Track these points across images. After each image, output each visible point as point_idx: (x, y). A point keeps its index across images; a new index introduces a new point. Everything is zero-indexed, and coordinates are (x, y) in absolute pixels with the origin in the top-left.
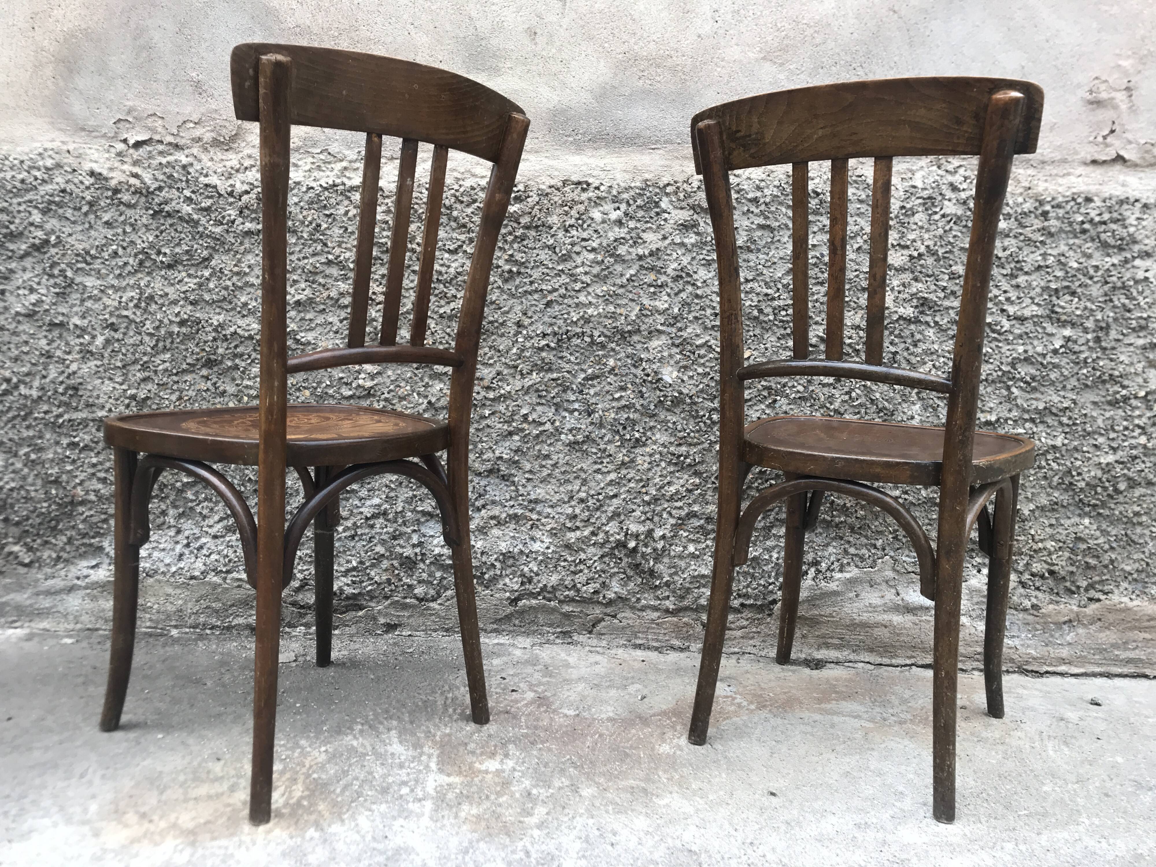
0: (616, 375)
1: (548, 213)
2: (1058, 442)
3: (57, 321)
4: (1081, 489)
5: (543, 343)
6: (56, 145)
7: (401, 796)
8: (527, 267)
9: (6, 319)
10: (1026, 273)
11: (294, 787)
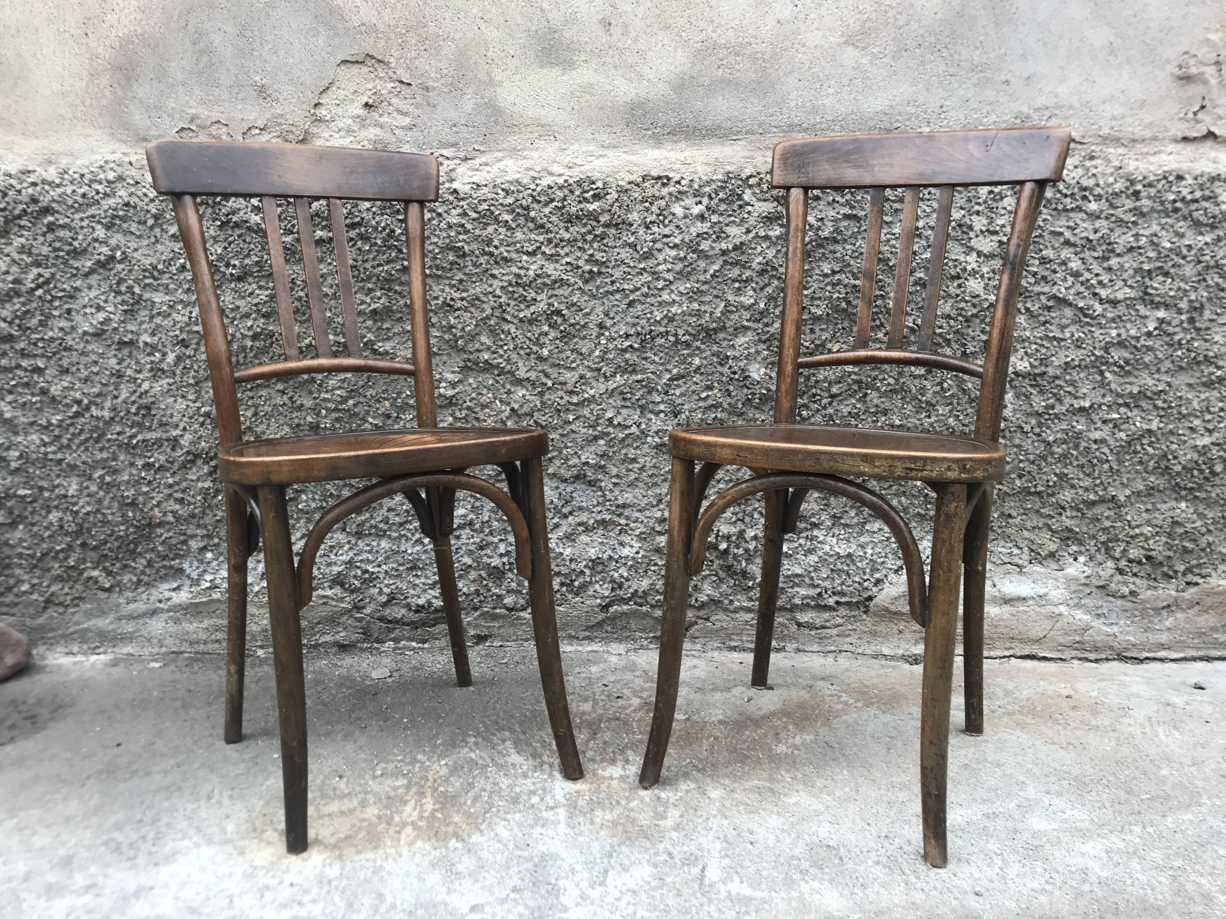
0: (702, 374)
1: (628, 210)
2: (1154, 426)
3: (126, 340)
4: (1178, 473)
5: (627, 344)
6: (117, 156)
7: (533, 806)
8: (608, 267)
9: (74, 339)
10: (1119, 255)
11: (424, 801)
